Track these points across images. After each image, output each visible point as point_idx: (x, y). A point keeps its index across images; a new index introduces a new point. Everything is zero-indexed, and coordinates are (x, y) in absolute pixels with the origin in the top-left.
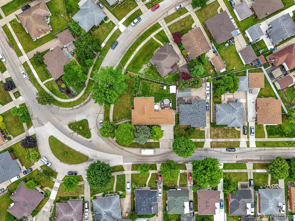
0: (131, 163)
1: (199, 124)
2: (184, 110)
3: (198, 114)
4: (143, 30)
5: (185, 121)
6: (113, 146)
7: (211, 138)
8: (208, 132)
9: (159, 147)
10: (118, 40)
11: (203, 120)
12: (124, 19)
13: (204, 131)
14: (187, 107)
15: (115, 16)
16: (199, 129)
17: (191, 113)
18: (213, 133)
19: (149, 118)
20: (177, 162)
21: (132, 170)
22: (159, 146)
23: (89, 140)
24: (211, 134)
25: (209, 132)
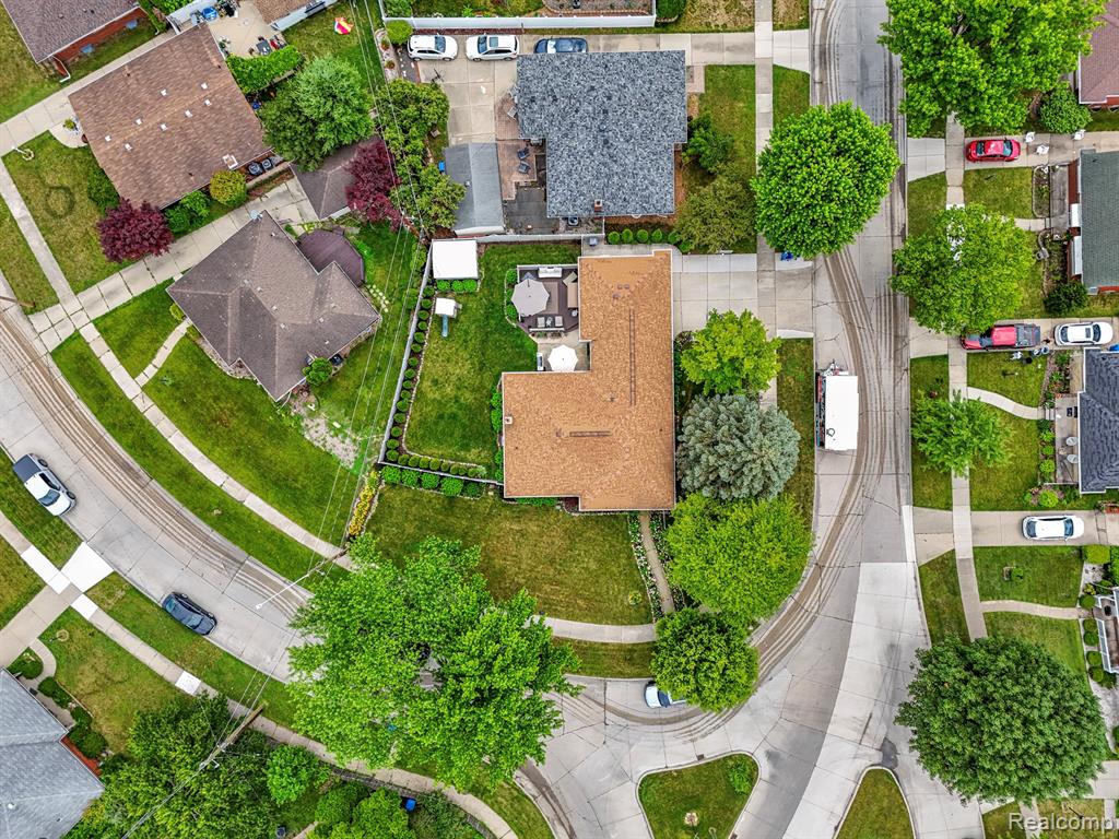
0: (907, 510)
1: (669, 93)
2: (584, 189)
3: (609, 98)
4: (99, 440)
5: (652, 183)
6: (799, 622)
7: (752, 29)
8: (711, 47)
9: (809, 341)
10: (158, 594)
11: (642, 67)
12: (33, 557)
13: (711, 69)
14: (562, 167)
15: (15, 613)
16: (695, 98)
17: (600, 142)
18: (721, 17)
19: (633, 402)
20: (896, 232)
21: (948, 507)
22: (798, 340)
23: (765, 769)
24: (725, 29)
25: (713, 37)
